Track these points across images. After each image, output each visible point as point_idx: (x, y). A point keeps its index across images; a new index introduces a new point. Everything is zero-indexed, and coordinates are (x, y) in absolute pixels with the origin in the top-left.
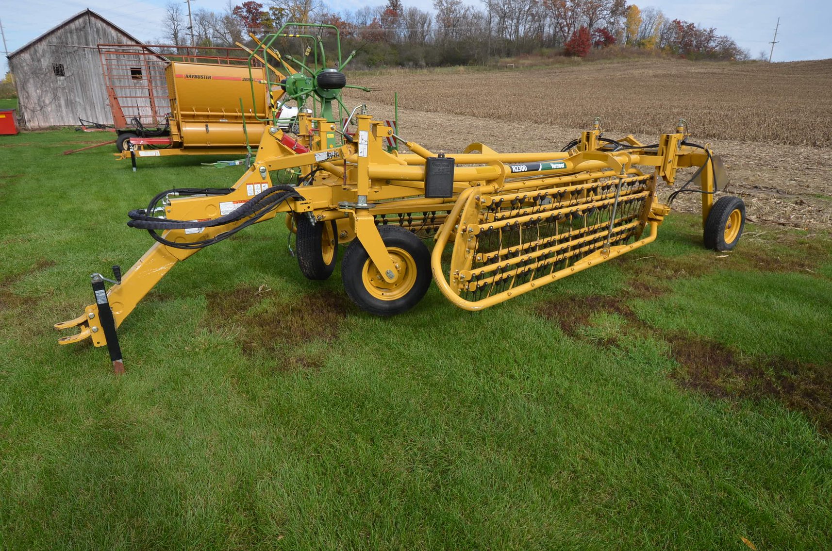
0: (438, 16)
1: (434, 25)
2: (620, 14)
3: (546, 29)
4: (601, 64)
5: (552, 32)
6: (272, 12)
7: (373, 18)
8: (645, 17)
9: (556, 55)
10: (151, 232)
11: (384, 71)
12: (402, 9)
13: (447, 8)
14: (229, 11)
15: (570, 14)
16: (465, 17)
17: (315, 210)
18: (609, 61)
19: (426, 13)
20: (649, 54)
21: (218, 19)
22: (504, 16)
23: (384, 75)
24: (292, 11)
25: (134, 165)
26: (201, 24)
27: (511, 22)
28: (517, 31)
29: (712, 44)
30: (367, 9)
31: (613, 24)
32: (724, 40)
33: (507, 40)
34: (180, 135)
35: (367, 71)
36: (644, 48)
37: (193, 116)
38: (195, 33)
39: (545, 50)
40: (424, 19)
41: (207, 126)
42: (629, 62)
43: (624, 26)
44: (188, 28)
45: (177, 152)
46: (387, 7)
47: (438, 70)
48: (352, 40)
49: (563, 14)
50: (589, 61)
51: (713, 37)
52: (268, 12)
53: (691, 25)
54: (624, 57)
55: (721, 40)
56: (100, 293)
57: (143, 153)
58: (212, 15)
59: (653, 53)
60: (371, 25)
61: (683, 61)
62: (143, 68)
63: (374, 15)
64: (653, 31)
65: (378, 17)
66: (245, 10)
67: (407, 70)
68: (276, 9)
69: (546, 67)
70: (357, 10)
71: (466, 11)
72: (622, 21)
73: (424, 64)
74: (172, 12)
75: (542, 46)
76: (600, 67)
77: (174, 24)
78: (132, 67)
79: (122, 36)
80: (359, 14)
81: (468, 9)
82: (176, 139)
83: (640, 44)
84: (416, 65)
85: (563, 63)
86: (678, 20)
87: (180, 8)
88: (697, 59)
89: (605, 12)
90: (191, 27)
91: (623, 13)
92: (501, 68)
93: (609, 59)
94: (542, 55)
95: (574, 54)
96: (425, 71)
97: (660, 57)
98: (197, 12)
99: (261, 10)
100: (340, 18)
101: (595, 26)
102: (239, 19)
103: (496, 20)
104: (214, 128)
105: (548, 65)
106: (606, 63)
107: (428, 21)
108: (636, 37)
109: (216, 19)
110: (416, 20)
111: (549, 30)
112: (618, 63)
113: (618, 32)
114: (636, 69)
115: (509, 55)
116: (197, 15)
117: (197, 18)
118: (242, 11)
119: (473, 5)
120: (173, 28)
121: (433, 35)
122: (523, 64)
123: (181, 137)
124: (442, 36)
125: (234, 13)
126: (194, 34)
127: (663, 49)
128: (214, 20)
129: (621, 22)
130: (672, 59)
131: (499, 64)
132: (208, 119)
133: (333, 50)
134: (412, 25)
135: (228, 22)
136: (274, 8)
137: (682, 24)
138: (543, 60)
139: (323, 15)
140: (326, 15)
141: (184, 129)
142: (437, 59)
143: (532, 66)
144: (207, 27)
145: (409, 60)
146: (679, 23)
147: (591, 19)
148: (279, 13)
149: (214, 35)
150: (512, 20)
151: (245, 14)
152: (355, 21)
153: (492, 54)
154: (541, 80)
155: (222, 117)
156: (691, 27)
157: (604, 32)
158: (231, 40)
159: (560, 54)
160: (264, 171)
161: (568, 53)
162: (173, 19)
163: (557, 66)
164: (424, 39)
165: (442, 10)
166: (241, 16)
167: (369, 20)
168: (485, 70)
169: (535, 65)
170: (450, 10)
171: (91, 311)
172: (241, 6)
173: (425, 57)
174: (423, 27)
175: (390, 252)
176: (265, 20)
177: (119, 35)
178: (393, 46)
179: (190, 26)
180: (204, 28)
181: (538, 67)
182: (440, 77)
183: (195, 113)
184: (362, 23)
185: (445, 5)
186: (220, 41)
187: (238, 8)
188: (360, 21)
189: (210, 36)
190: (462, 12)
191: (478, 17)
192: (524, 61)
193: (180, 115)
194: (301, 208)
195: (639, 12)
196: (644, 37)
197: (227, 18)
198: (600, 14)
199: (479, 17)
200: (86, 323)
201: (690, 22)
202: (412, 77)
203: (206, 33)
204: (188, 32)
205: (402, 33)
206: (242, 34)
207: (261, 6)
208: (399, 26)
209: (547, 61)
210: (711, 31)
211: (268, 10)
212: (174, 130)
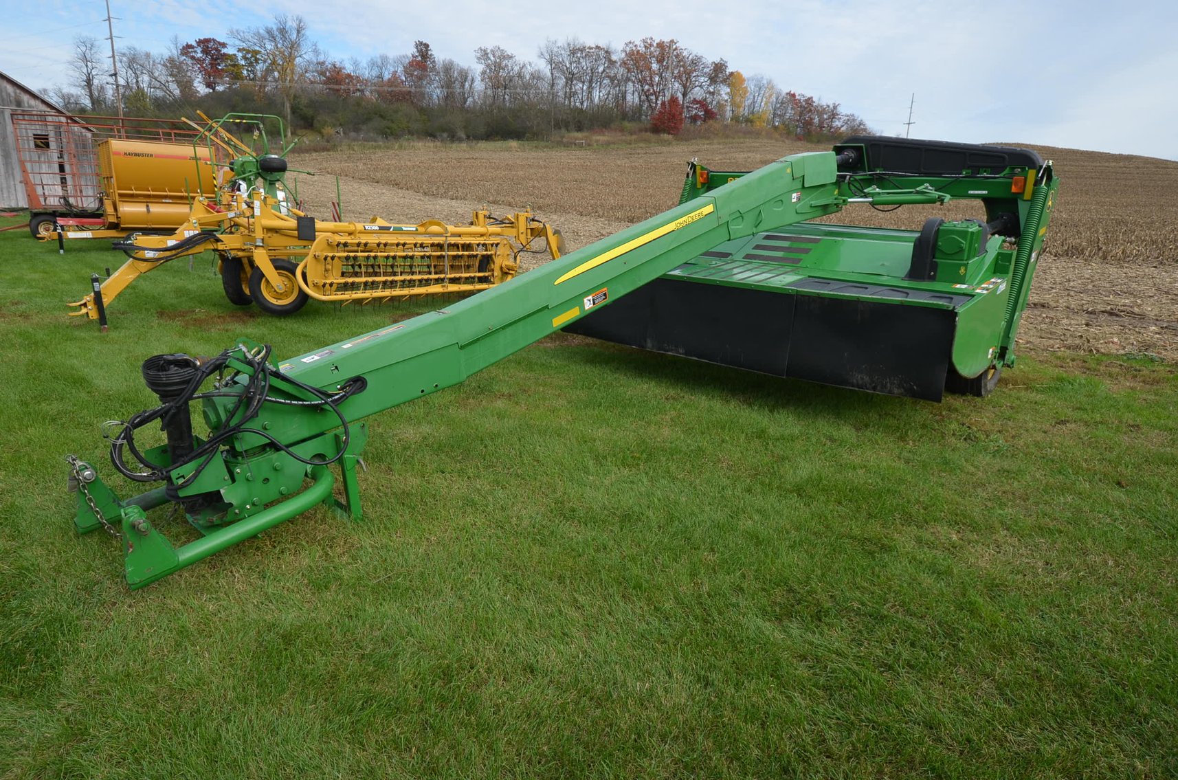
0: (484, 73)
1: (479, 86)
2: (721, 82)
3: (629, 98)
4: (698, 145)
5: (637, 100)
6: (240, 54)
7: (392, 69)
8: (752, 87)
9: (641, 130)
10: (126, 252)
11: (405, 144)
12: (434, 62)
13: (496, 62)
14: (175, 52)
15: (657, 79)
16: (520, 76)
17: (231, 249)
18: (708, 142)
19: (466, 68)
20: (757, 134)
21: (157, 61)
22: (571, 78)
23: (405, 149)
24: (271, 57)
25: (62, 247)
26: (129, 67)
27: (581, 85)
28: (590, 97)
29: (837, 123)
30: (384, 59)
31: (712, 94)
32: (851, 119)
33: (577, 108)
34: (117, 215)
35: (381, 143)
36: (752, 126)
37: (132, 196)
38: (122, 82)
39: (626, 124)
40: (464, 75)
41: (147, 206)
42: (733, 143)
43: (726, 97)
44: (111, 75)
45: (112, 233)
46: (413, 56)
47: (482, 145)
48: (361, 98)
49: (648, 79)
50: (682, 140)
51: (837, 115)
52: (235, 55)
53: (809, 99)
54: (727, 137)
55: (847, 118)
56: (96, 284)
57: (72, 235)
58: (148, 55)
59: (764, 133)
60: (389, 79)
61: (799, 143)
62: (52, 134)
63: (394, 67)
64: (764, 106)
65: (400, 69)
66: (199, 50)
67: (439, 144)
68: (248, 52)
69: (628, 146)
70: (369, 59)
71: (521, 68)
72: (724, 91)
73: (464, 136)
74: (84, 49)
75: (623, 119)
76: (696, 148)
77: (87, 66)
78: (36, 133)
79: (22, 93)
80: (373, 64)
81: (524, 66)
82: (112, 219)
83: (748, 121)
84: (453, 137)
85: (648, 141)
86: (792, 92)
87: (97, 43)
88: (819, 142)
89: (702, 79)
90: (115, 75)
91: (724, 81)
92: (567, 145)
93: (708, 138)
94: (622, 130)
95: (664, 131)
96: (464, 145)
97: (771, 138)
98: (123, 51)
99: (224, 51)
100: (344, 68)
101: (691, 96)
102: (190, 62)
103: (561, 82)
104: (156, 209)
105: (630, 144)
106: (704, 144)
107: (470, 78)
108: (744, 111)
109: (154, 61)
110: (453, 78)
111: (632, 99)
112: (719, 144)
113: (720, 106)
114: (740, 152)
115: (580, 129)
116: (124, 55)
117: (124, 59)
118: (195, 52)
119: (531, 61)
120: (85, 71)
121: (476, 97)
122: (597, 141)
123: (118, 218)
124: (490, 101)
125: (183, 54)
126: (119, 83)
127: (776, 128)
128: (151, 62)
129: (722, 92)
130: (786, 141)
131: (565, 140)
132: (148, 199)
133: (334, 112)
134: (448, 84)
135: (173, 67)
136: (244, 49)
137: (797, 97)
138: (624, 137)
139: (318, 63)
140: (323, 63)
141: (121, 209)
142: (482, 130)
143: (608, 144)
144: (138, 73)
145: (444, 130)
146: (794, 95)
147: (685, 87)
148: (252, 56)
149: (150, 84)
150: (583, 83)
151: (199, 55)
152: (366, 73)
153: (558, 126)
154: (619, 162)
155: (166, 197)
156: (809, 101)
157: (702, 104)
158: (177, 92)
159: (646, 130)
160: (195, 223)
161: (656, 129)
162: (85, 59)
163: (642, 145)
164: (465, 103)
165: (488, 66)
166: (193, 58)
167: (387, 73)
168: (546, 147)
169: (614, 143)
170: (499, 66)
171: (90, 298)
172: (194, 44)
173: (465, 127)
174: (463, 86)
175: (280, 274)
176: (230, 65)
177: (18, 91)
178: (422, 110)
179: (113, 72)
180: (135, 73)
181: (616, 146)
182: (485, 155)
183: (135, 192)
184: (378, 77)
185: (492, 58)
186: (159, 93)
187: (189, 46)
188: (374, 73)
189: (144, 85)
190: (516, 68)
191: (537, 76)
192: (598, 138)
193: (117, 195)
194: (220, 247)
195: (744, 80)
196: (753, 113)
197: (171, 60)
198: (696, 81)
199: (539, 77)
200: (85, 305)
201: (808, 95)
202: (445, 154)
203: (137, 81)
204: (111, 80)
205: (435, 92)
206: (195, 85)
207: (224, 45)
208: (431, 82)
209: (629, 138)
210: (835, 107)
211: (236, 52)
212: (109, 209)
